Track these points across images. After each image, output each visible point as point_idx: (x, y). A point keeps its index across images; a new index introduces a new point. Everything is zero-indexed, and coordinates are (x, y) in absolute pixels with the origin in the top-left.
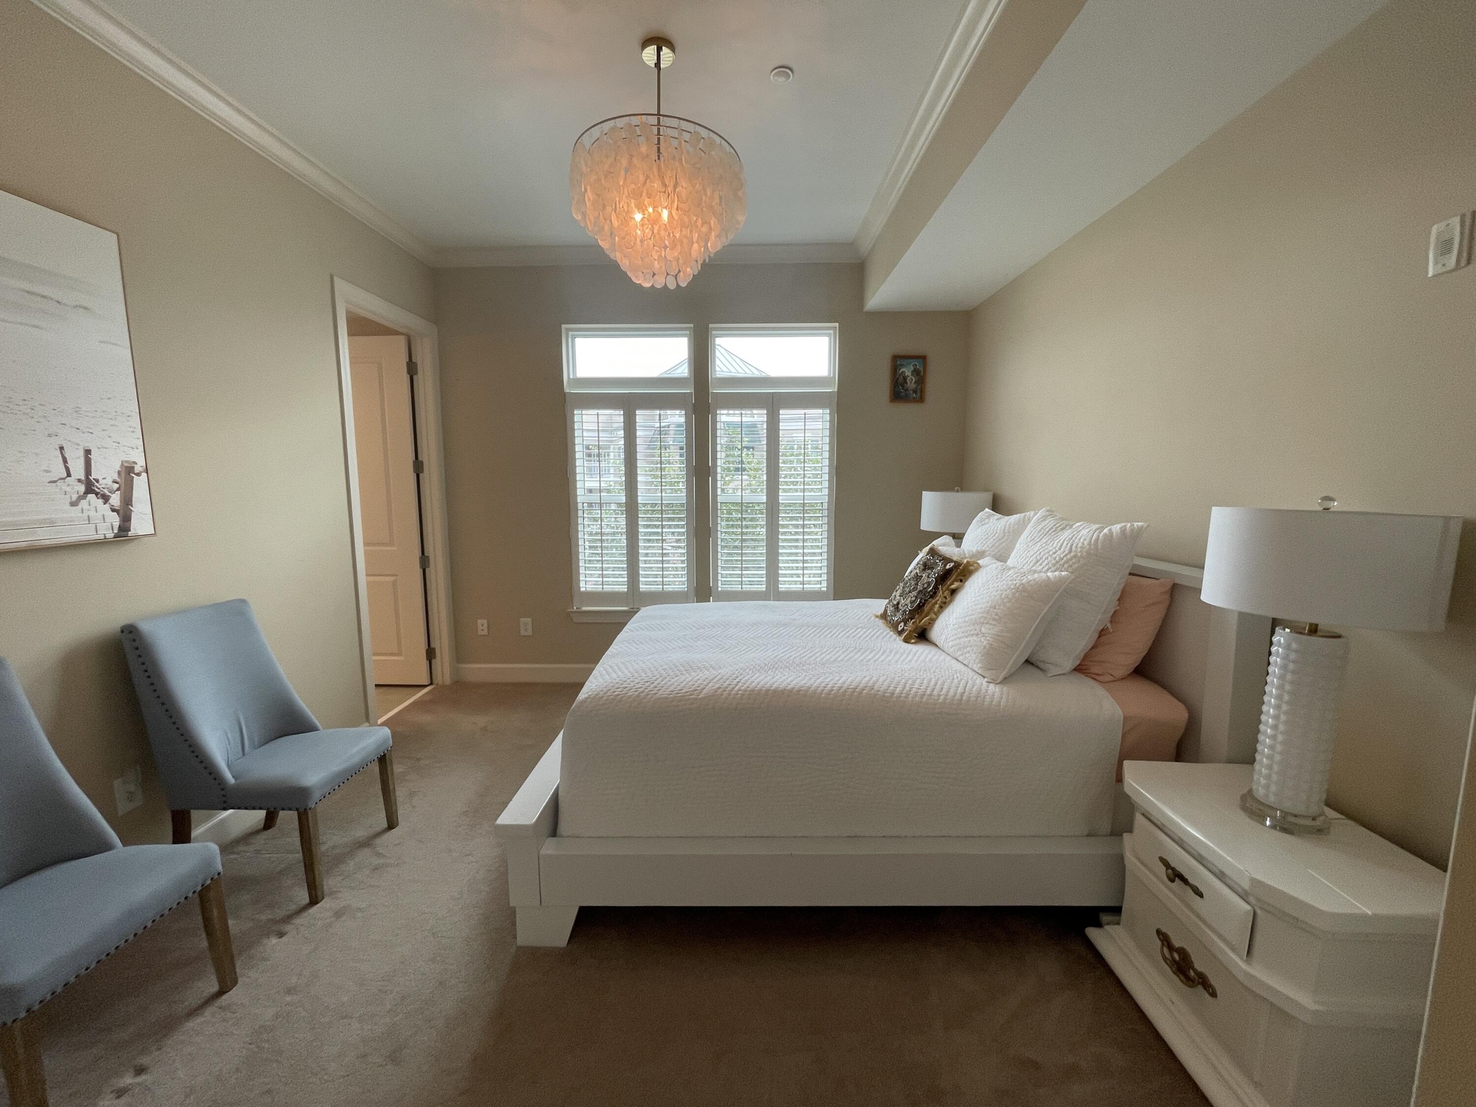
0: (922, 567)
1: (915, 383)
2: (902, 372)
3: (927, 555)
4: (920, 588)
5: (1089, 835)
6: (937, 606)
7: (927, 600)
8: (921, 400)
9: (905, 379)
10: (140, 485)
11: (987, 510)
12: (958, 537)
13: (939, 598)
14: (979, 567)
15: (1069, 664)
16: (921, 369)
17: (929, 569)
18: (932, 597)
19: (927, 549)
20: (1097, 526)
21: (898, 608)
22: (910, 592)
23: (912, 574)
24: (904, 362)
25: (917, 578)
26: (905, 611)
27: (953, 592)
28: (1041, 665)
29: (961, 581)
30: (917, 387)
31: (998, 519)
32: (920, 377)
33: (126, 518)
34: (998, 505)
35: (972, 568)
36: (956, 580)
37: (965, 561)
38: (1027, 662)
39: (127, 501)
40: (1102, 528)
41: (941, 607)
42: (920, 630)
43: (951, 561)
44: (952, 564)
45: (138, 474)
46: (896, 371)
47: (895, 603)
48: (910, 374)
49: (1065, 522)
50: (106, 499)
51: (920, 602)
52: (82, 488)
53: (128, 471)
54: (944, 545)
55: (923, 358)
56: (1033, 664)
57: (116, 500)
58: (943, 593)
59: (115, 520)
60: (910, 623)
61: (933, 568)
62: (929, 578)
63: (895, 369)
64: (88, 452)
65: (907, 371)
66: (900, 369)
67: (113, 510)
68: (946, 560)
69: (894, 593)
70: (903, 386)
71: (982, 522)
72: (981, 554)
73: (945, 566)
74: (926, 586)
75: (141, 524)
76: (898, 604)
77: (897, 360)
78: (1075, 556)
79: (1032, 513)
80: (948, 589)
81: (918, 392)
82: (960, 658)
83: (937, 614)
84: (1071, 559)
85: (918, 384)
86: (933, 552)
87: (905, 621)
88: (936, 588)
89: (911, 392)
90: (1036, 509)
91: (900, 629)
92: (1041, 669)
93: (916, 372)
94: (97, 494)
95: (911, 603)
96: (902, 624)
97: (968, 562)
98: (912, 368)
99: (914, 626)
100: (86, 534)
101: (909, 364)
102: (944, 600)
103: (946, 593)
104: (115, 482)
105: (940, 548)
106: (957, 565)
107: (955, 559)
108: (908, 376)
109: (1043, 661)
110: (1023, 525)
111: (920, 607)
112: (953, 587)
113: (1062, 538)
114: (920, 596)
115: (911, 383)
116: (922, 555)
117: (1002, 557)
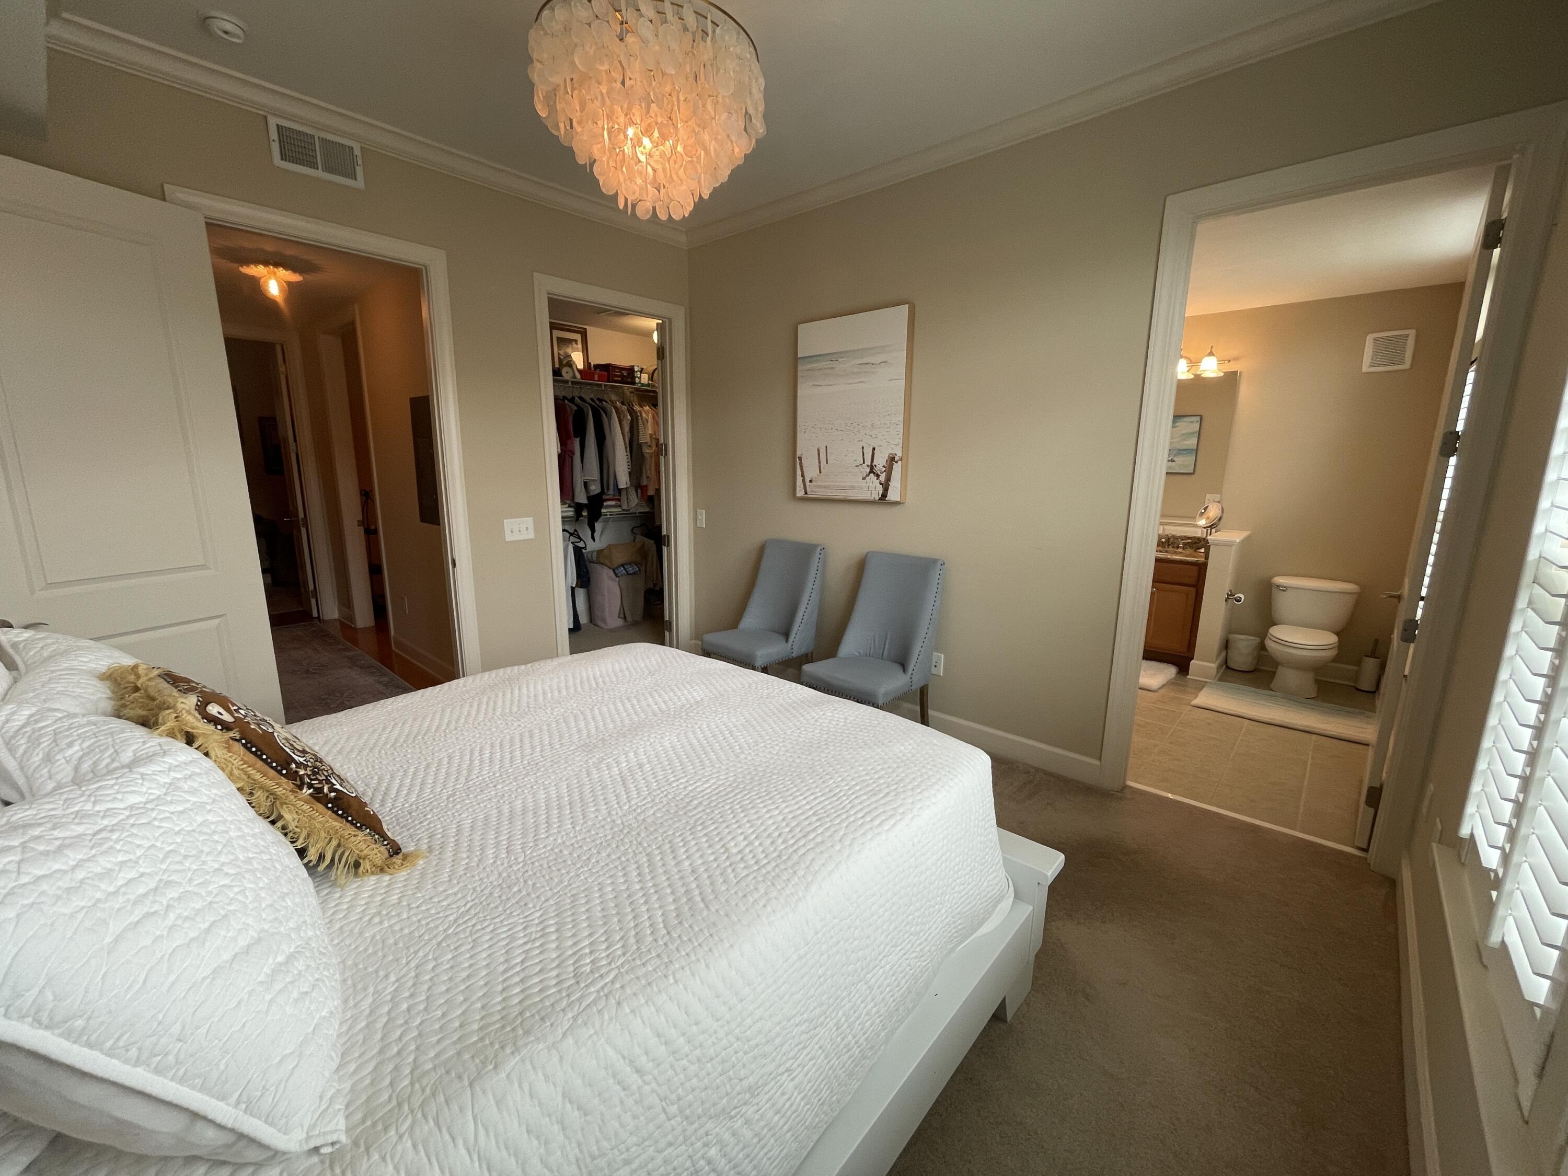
10: (897, 468)
33: (886, 489)
39: (888, 479)
45: (896, 462)
50: (878, 476)
52: (868, 470)
53: (892, 460)
57: (883, 478)
59: (880, 489)
64: (874, 449)
67: (881, 484)
75: (893, 495)
94: (874, 473)
100: (866, 496)
104: (884, 467)
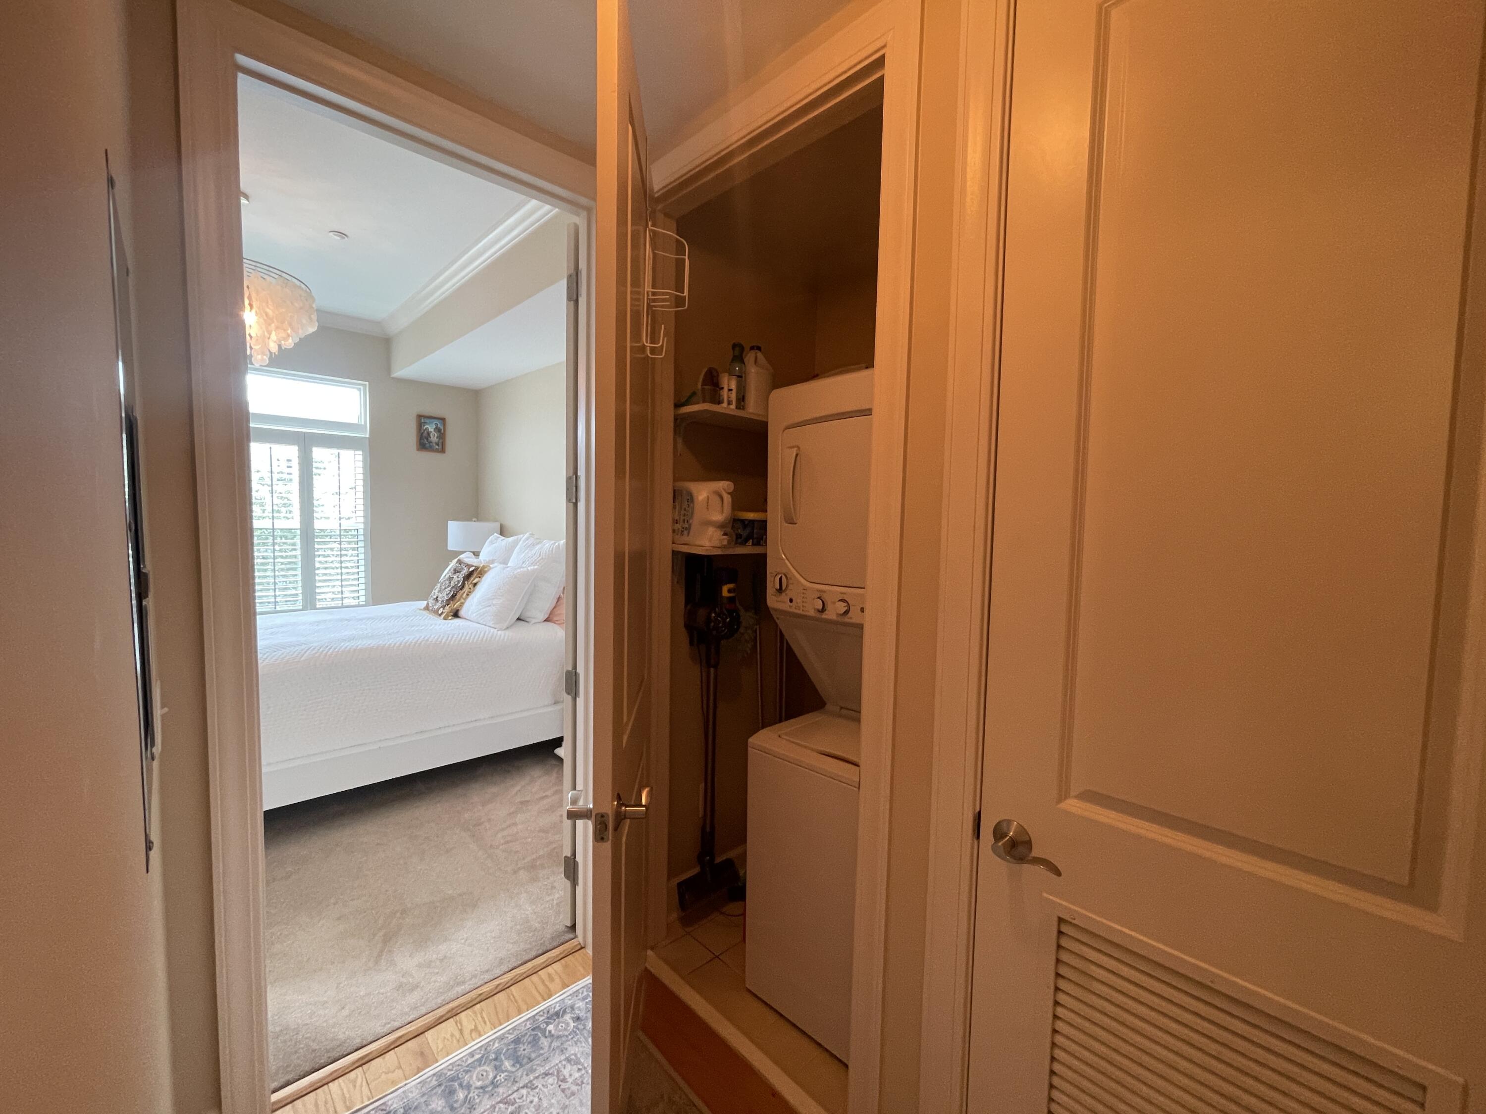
0: (453, 572)
1: (437, 438)
2: (426, 429)
3: (457, 563)
4: (452, 584)
5: (555, 703)
6: (465, 594)
7: (457, 592)
8: (443, 450)
9: (429, 434)
11: (495, 534)
12: (476, 554)
13: (466, 589)
14: (491, 568)
15: (542, 616)
16: (442, 428)
17: (458, 572)
18: (461, 589)
19: (456, 560)
20: (553, 542)
21: (437, 600)
22: (445, 588)
23: (447, 577)
24: (427, 421)
25: (450, 579)
26: (443, 601)
27: (475, 585)
28: (528, 620)
29: (480, 577)
30: (439, 441)
31: (502, 540)
32: (441, 434)
34: (503, 531)
35: (486, 569)
36: (476, 577)
37: (481, 566)
38: (519, 619)
40: (555, 543)
41: (468, 595)
42: (454, 611)
43: (473, 566)
44: (473, 568)
46: (421, 427)
47: (435, 597)
48: (432, 430)
49: (538, 541)
51: (454, 593)
54: (467, 557)
55: (443, 420)
56: (523, 620)
58: (468, 586)
60: (447, 607)
61: (461, 572)
62: (458, 578)
63: (420, 425)
65: (431, 428)
66: (424, 426)
68: (469, 566)
69: (434, 591)
70: (427, 439)
71: (492, 543)
72: (493, 562)
73: (469, 569)
74: (456, 583)
76: (437, 597)
77: (421, 419)
78: (542, 558)
79: (522, 535)
80: (471, 583)
81: (440, 444)
82: (481, 622)
83: (465, 599)
84: (540, 560)
85: (440, 439)
86: (460, 562)
87: (444, 607)
88: (463, 584)
89: (434, 445)
90: (523, 533)
91: (440, 612)
92: (526, 621)
93: (437, 429)
95: (447, 595)
96: (442, 609)
97: (483, 566)
98: (434, 427)
99: (450, 609)
101: (432, 422)
102: (469, 590)
103: (471, 586)
105: (465, 559)
106: (477, 568)
107: (475, 564)
108: (431, 432)
109: (529, 617)
110: (516, 543)
111: (453, 596)
112: (475, 581)
113: (537, 548)
114: (453, 589)
115: (434, 438)
116: (453, 564)
117: (505, 562)
